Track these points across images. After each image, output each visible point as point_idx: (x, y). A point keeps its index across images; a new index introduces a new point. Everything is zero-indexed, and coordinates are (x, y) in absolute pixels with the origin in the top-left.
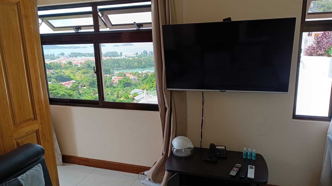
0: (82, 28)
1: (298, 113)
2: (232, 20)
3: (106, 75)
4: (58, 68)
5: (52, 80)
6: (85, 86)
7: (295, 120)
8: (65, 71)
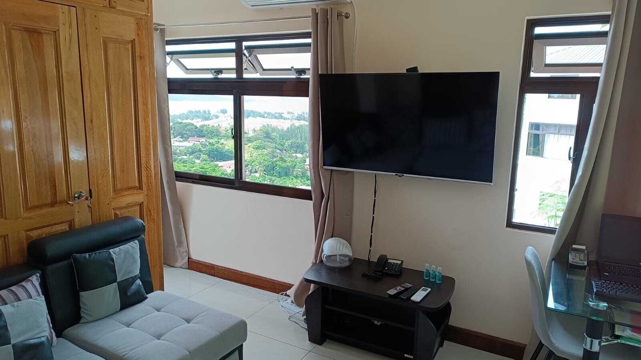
0: (223, 71)
1: (516, 219)
2: (421, 71)
3: (297, 155)
4: (214, 136)
5: (202, 155)
6: (256, 172)
7: (509, 229)
8: (225, 143)
